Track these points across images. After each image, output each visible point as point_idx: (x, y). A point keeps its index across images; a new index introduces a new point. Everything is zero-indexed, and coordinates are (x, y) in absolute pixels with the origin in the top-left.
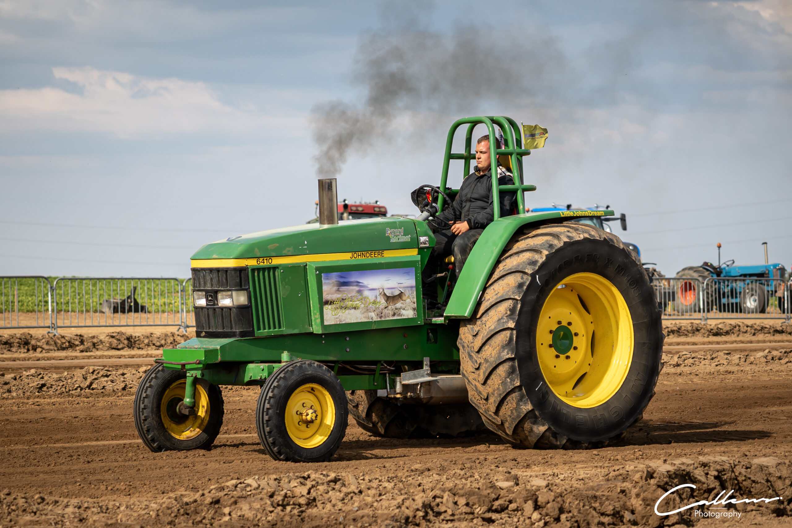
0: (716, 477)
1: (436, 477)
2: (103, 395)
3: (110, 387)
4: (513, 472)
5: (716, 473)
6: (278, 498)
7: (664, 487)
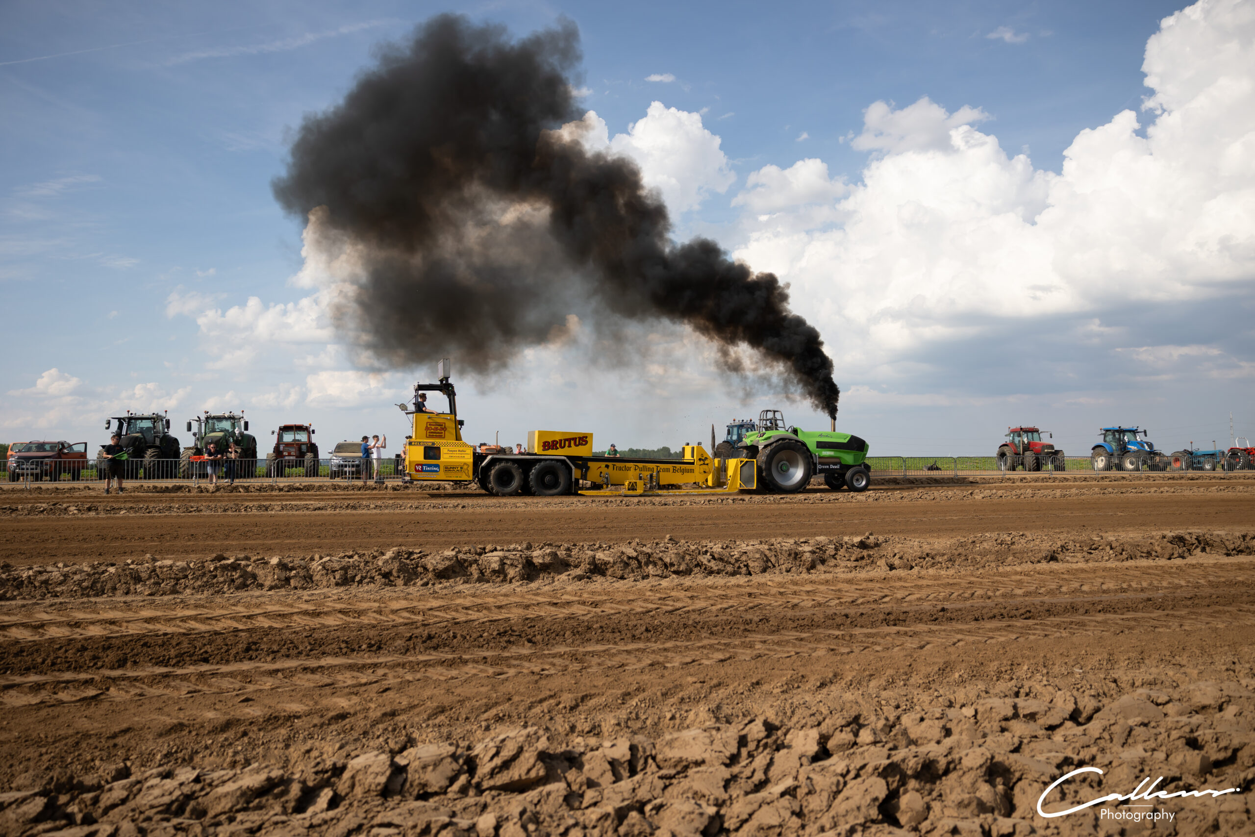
0: (1196, 539)
1: (1066, 535)
4: (1100, 534)
5: (1196, 537)
6: (999, 541)
7: (1171, 542)
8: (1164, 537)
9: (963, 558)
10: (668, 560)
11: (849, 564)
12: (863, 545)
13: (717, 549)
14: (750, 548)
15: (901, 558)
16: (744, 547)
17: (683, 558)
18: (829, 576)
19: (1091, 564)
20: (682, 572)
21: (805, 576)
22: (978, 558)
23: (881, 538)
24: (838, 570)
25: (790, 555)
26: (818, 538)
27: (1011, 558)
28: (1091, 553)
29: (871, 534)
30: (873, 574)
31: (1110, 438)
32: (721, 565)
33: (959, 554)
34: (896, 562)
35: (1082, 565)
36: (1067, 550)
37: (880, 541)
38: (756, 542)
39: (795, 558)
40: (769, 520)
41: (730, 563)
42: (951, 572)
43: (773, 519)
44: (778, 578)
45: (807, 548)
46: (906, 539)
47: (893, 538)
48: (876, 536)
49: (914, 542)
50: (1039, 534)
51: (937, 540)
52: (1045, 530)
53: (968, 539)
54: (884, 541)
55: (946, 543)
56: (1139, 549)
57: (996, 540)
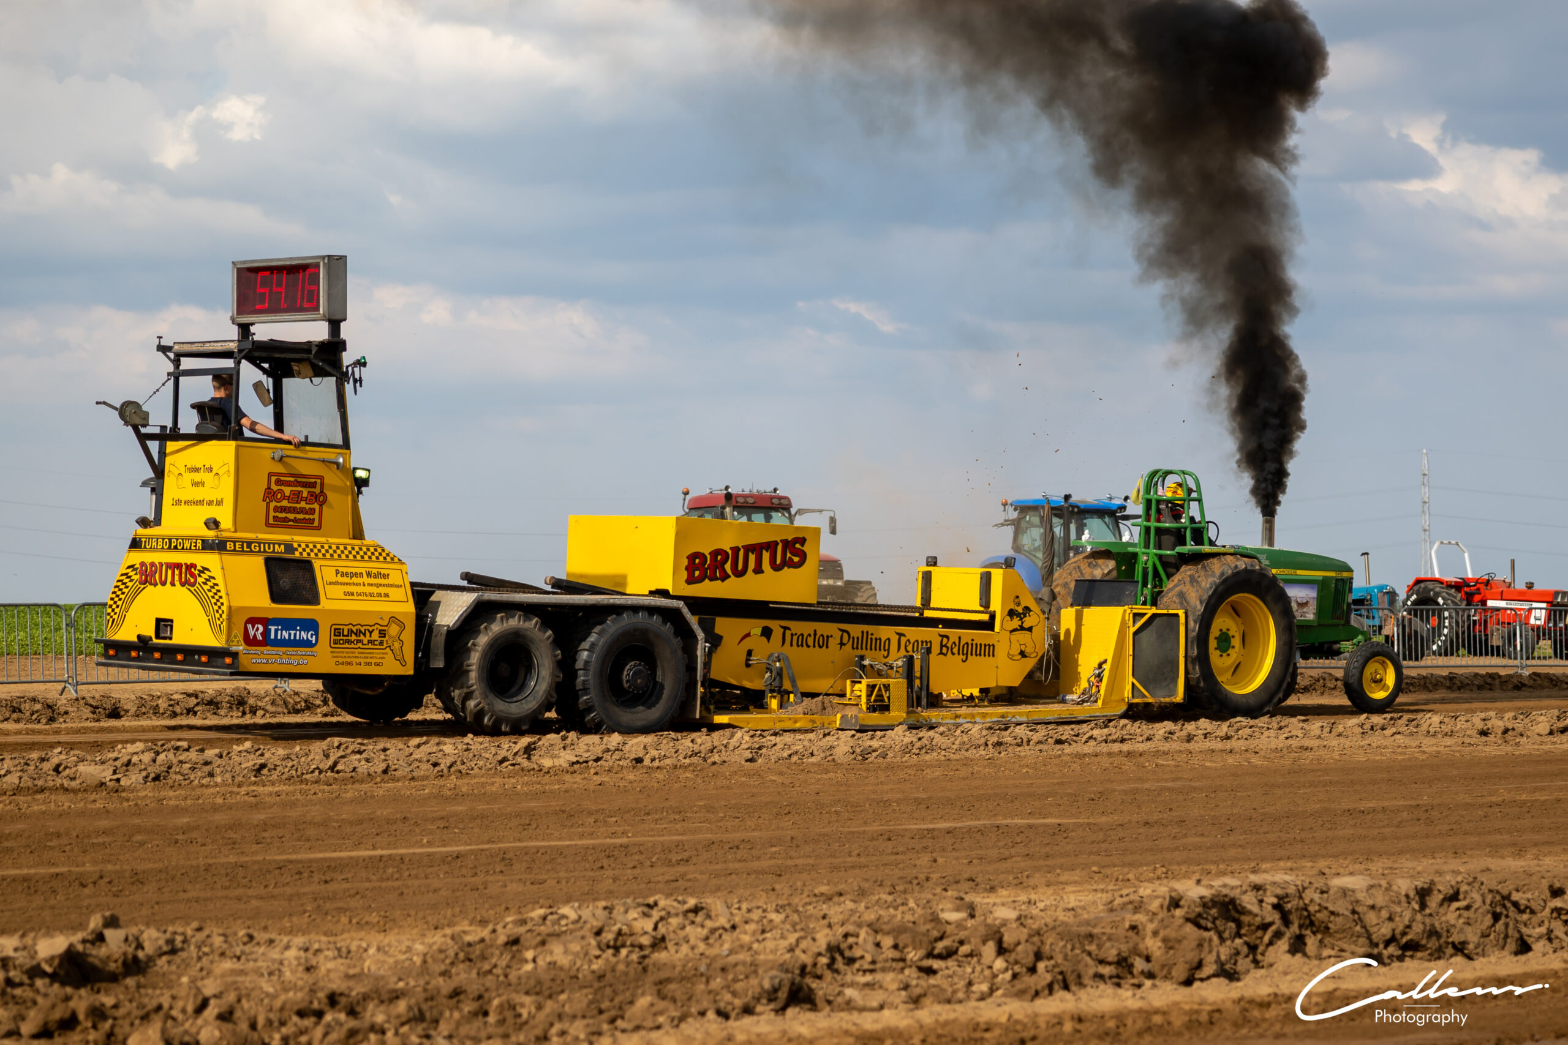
0: (1276, 907)
1: (850, 905)
2: (353, 780)
3: (363, 768)
4: (968, 898)
5: (1275, 900)
6: (608, 936)
7: (1195, 921)
8: (1175, 903)
9: (469, 1007)
12: (75, 969)
15: (225, 1017)
19: (927, 1014)
22: (527, 1005)
23: (152, 939)
27: (644, 1002)
28: (930, 971)
29: (112, 922)
33: (455, 994)
35: (895, 1018)
36: (851, 961)
37: (149, 948)
46: (251, 937)
47: (200, 936)
48: (133, 930)
49: (287, 947)
50: (754, 904)
51: (376, 939)
52: (777, 887)
53: (494, 931)
54: (165, 948)
55: (409, 949)
56: (1092, 948)
57: (598, 933)
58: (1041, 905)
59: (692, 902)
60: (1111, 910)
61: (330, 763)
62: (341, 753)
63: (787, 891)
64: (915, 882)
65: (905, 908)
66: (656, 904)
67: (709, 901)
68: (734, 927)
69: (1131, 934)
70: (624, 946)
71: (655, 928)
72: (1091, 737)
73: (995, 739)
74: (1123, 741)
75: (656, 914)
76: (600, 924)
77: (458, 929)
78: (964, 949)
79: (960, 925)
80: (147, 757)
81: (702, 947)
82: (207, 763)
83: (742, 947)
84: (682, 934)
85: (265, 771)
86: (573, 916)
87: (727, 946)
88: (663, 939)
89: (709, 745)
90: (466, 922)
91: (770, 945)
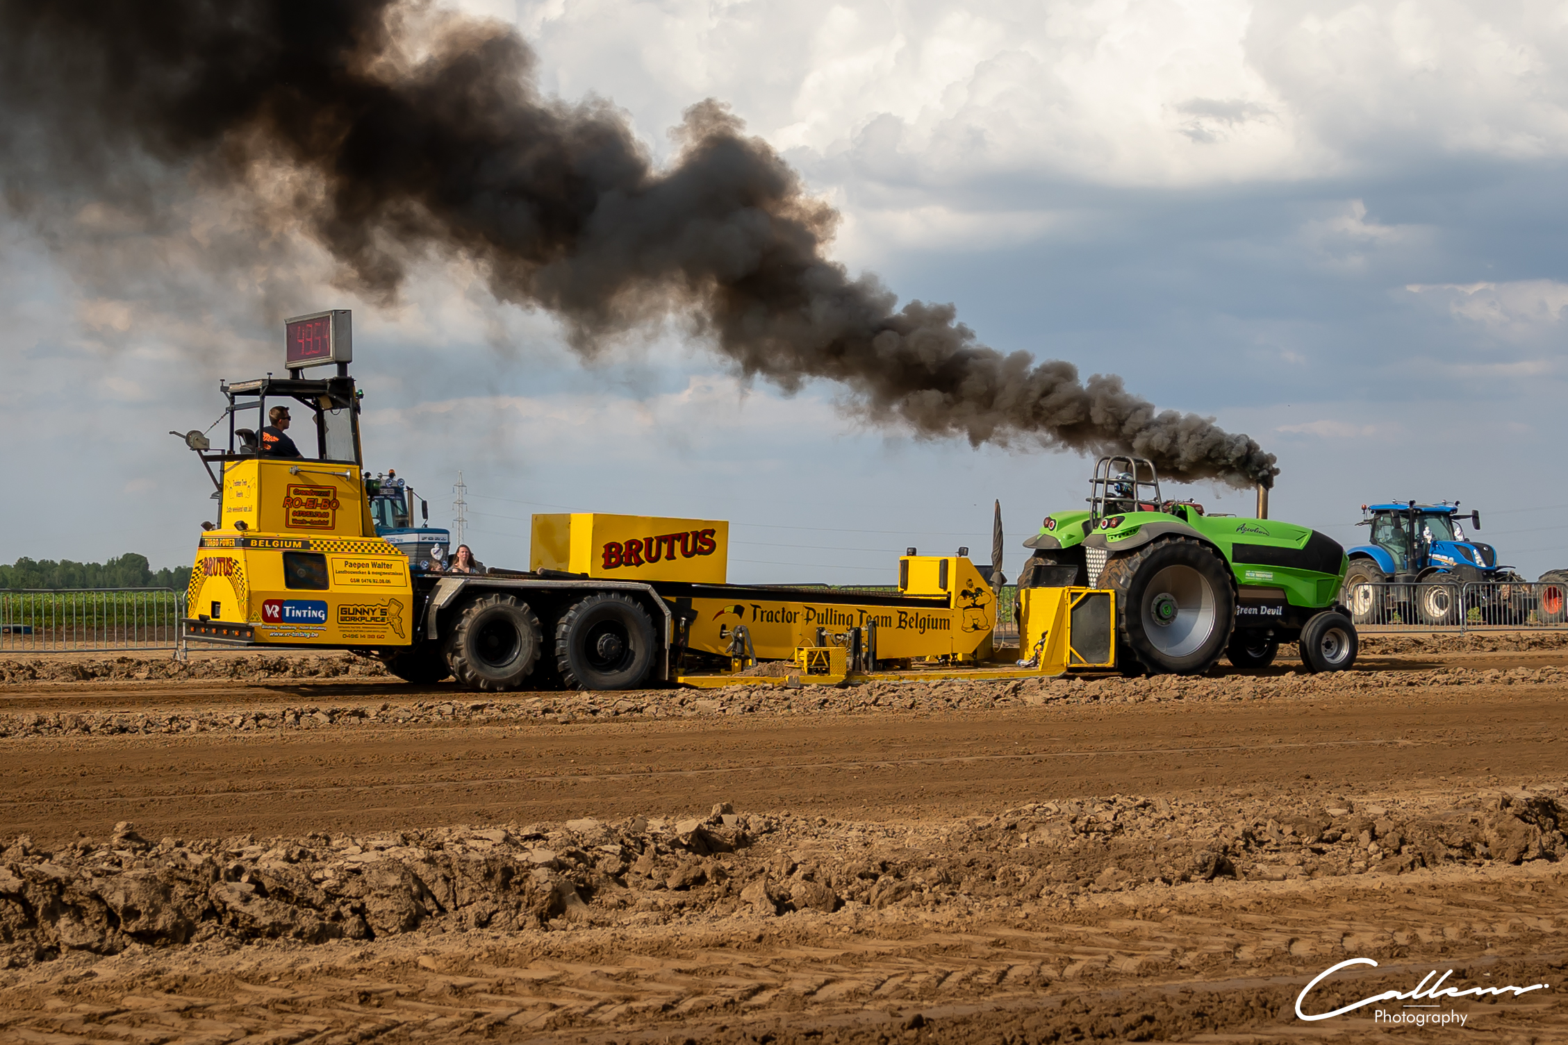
1: (1259, 803)
4: (1347, 798)
6: (1081, 824)
7: (1523, 817)
8: (1507, 803)
9: (981, 873)
10: (118, 899)
11: (662, 898)
12: (703, 843)
13: (272, 861)
14: (371, 856)
15: (809, 877)
16: (353, 855)
17: (166, 892)
18: (601, 936)
19: (1319, 883)
20: (161, 933)
21: (532, 936)
22: (1024, 872)
23: (756, 821)
24: (629, 916)
25: (489, 875)
26: (572, 824)
27: (1109, 871)
28: (1320, 852)
29: (728, 810)
30: (728, 925)
31: (1386, 532)
32: (281, 912)
33: (971, 863)
34: (797, 888)
35: (1295, 885)
36: (1261, 844)
37: (754, 829)
38: (389, 839)
39: (505, 886)
40: (437, 772)
41: (309, 903)
42: (947, 913)
43: (448, 771)
44: (453, 946)
45: (540, 854)
46: (825, 822)
47: (790, 820)
48: (743, 816)
49: (850, 829)
50: (1187, 801)
51: (912, 824)
52: (1203, 790)
53: (998, 819)
54: (765, 829)
55: (937, 831)
56: (1444, 836)
57: (1073, 821)
58: (1403, 804)
59: (1141, 800)
60: (1457, 808)
61: (873, 699)
62: (880, 692)
63: (1210, 793)
64: (1306, 786)
65: (1300, 805)
66: (1115, 801)
67: (1154, 799)
68: (1173, 818)
69: (1472, 825)
70: (1092, 831)
71: (1115, 819)
72: (1435, 681)
73: (1362, 682)
74: (1459, 683)
75: (1115, 808)
76: (1075, 815)
77: (971, 818)
78: (1346, 836)
79: (1342, 818)
80: (744, 694)
81: (1150, 832)
82: (786, 699)
83: (1180, 832)
84: (1135, 822)
85: (827, 705)
86: (1055, 809)
87: (1168, 832)
88: (1121, 826)
89: (1147, 687)
90: (976, 813)
91: (1200, 831)
